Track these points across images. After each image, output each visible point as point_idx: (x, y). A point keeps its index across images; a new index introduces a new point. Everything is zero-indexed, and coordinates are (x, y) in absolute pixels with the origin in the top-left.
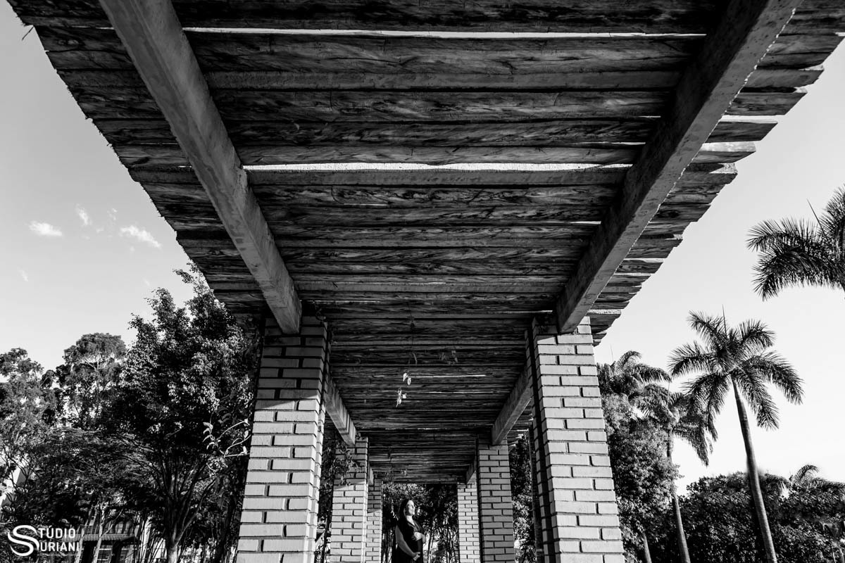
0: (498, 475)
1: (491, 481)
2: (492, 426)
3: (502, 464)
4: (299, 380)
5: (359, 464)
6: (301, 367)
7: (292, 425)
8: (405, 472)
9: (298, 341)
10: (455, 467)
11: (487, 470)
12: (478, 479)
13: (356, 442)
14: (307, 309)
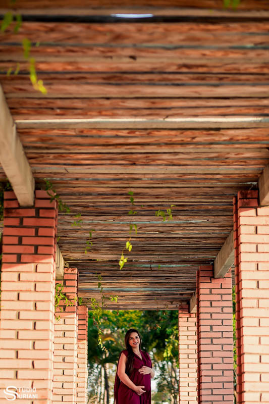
0: (219, 310)
1: (211, 315)
2: (215, 258)
3: (225, 297)
4: (36, 247)
5: (68, 297)
6: (37, 235)
7: (33, 284)
8: (116, 298)
9: (32, 212)
10: (177, 294)
11: (208, 304)
12: (198, 314)
13: (65, 273)
14: (39, 184)
